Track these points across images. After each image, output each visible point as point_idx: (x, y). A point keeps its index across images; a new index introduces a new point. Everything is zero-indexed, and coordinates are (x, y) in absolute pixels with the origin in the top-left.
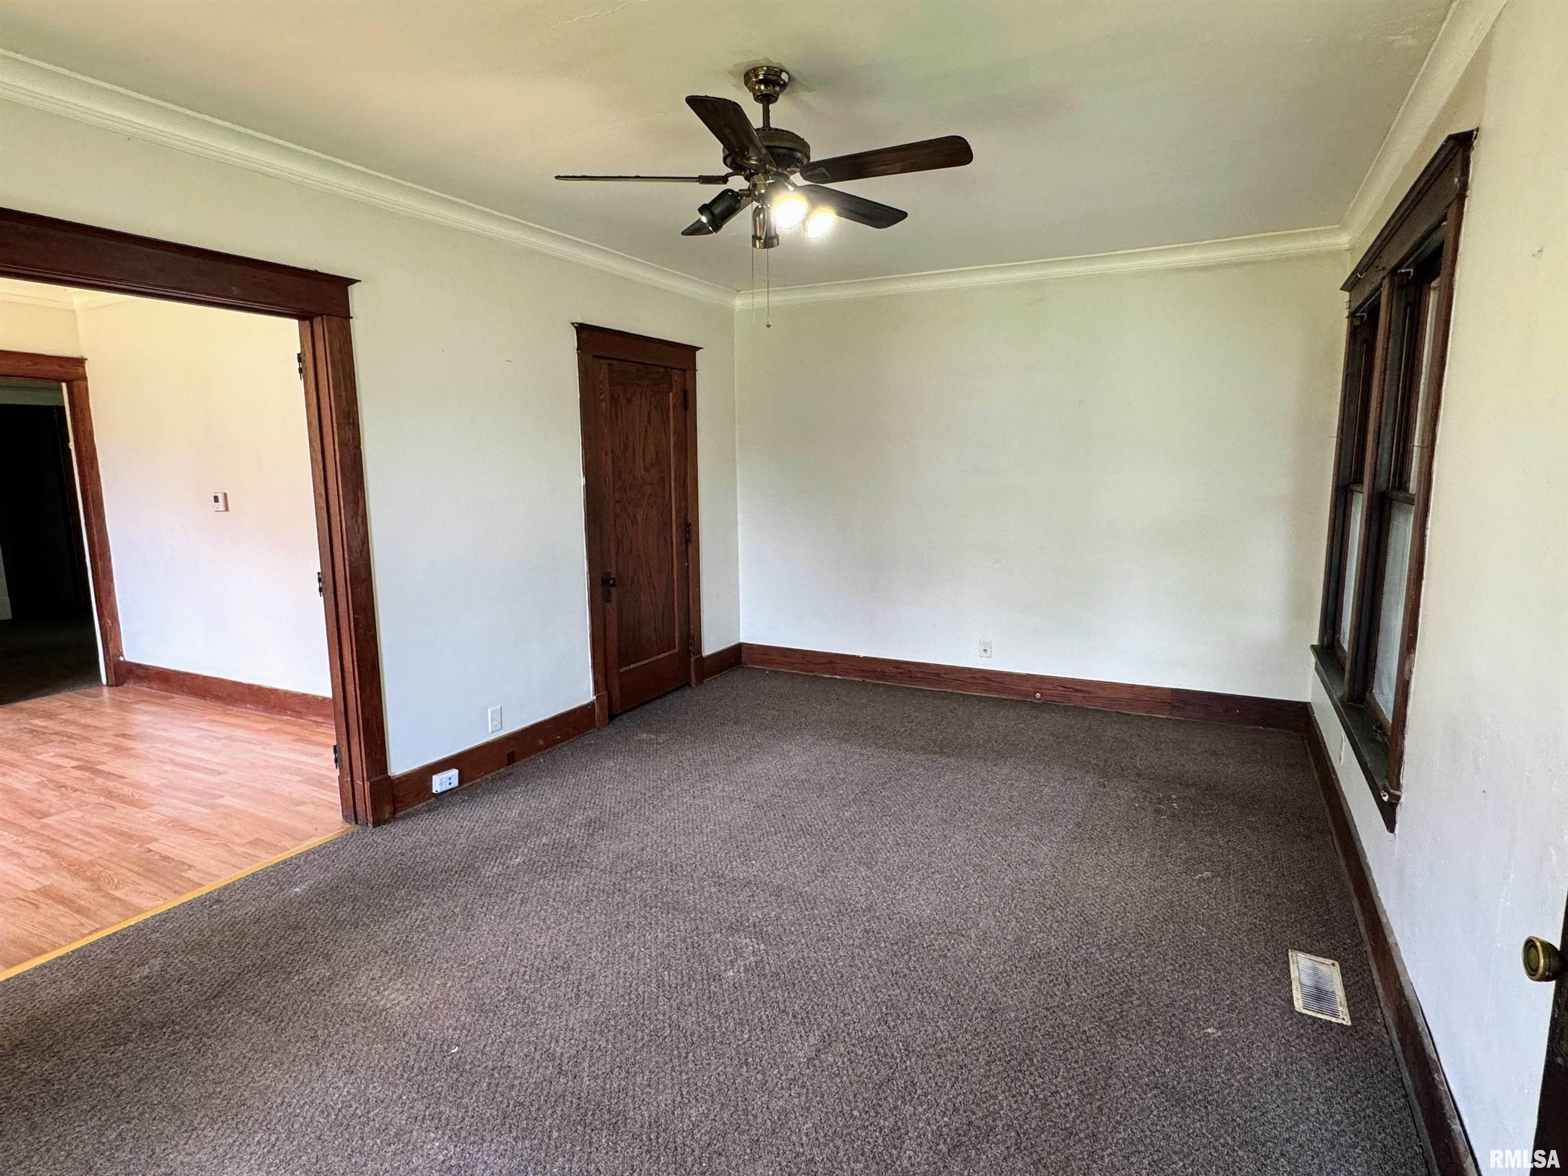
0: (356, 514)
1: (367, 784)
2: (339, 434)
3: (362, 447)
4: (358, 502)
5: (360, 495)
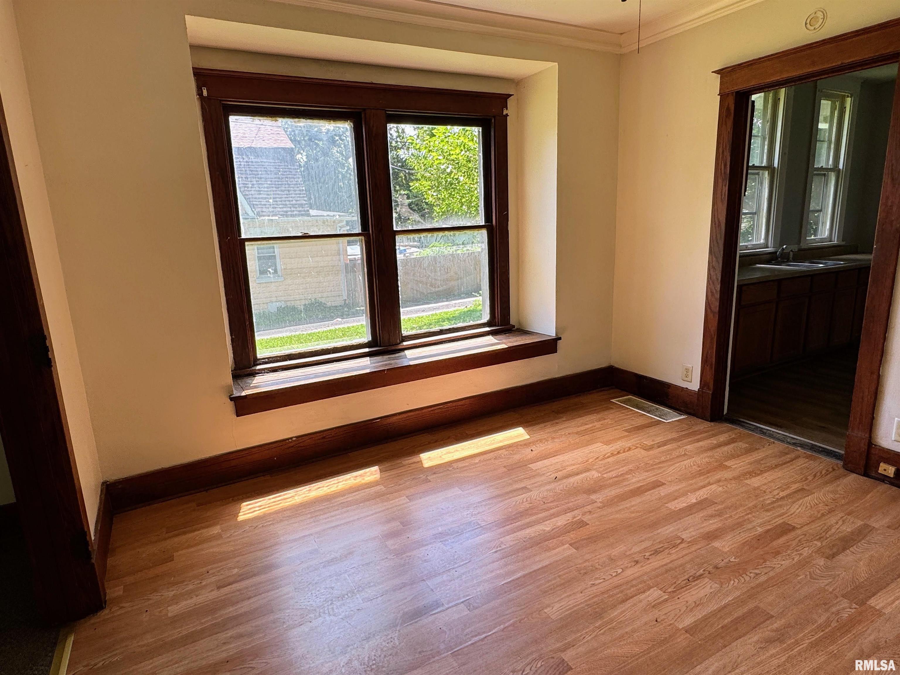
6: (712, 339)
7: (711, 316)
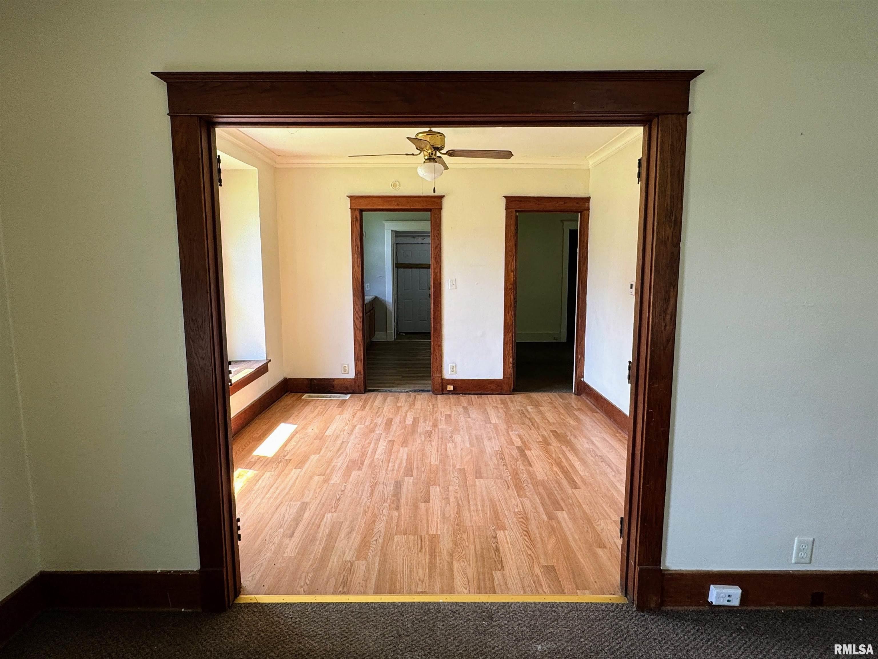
0: (665, 312)
1: (637, 568)
2: (658, 233)
3: (681, 245)
4: (669, 300)
5: (672, 293)
6: (360, 345)
7: (358, 332)
